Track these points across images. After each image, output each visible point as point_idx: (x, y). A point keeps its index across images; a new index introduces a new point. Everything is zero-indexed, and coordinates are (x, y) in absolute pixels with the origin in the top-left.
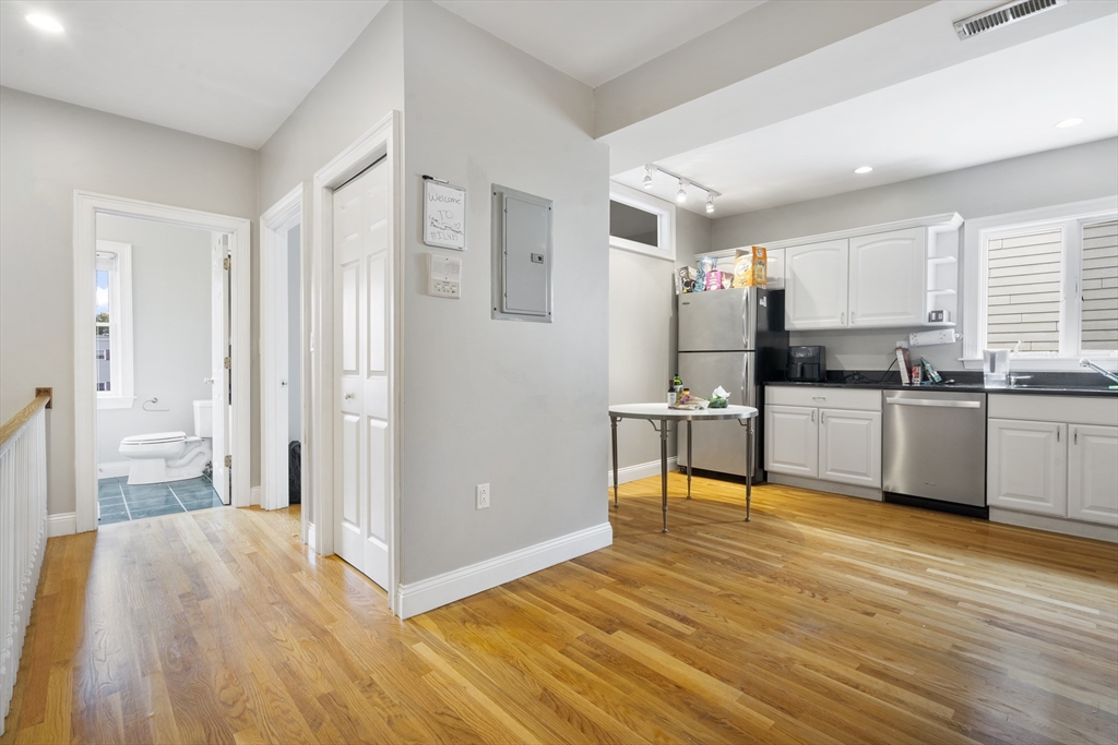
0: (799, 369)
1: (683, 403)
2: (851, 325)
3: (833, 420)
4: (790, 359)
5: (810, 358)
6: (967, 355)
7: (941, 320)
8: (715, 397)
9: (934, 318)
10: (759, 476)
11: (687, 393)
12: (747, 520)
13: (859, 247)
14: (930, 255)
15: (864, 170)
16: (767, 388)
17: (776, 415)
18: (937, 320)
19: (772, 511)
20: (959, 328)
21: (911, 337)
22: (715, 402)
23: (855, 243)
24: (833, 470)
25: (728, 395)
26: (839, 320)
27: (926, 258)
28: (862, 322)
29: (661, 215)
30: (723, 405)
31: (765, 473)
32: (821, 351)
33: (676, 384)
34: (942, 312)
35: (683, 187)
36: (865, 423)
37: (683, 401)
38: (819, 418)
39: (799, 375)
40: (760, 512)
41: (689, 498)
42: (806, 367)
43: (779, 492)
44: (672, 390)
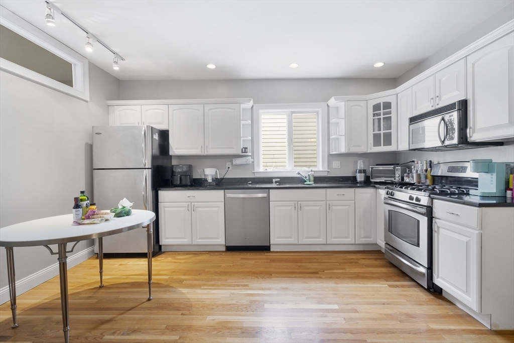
0: (179, 179)
1: (88, 218)
2: (206, 153)
3: (199, 209)
4: (173, 173)
5: (184, 172)
6: (256, 170)
7: (247, 152)
8: (120, 207)
9: (244, 151)
10: (157, 249)
11: (94, 207)
12: (149, 300)
13: (209, 110)
14: (241, 119)
15: (211, 66)
16: (159, 192)
17: (166, 209)
18: (245, 152)
19: (167, 280)
20: (252, 157)
21: (234, 160)
22: (120, 213)
23: (207, 107)
24: (200, 238)
25: (132, 204)
26: (200, 150)
27: (240, 120)
28: (212, 152)
29: (75, 65)
30: (128, 213)
31: (160, 247)
32: (190, 167)
33: (82, 200)
34: (247, 148)
35: (91, 41)
36: (216, 209)
37: (89, 216)
38: (191, 208)
39: (178, 183)
40: (159, 285)
41: (101, 287)
42: (182, 177)
43: (169, 259)
44: (77, 206)
